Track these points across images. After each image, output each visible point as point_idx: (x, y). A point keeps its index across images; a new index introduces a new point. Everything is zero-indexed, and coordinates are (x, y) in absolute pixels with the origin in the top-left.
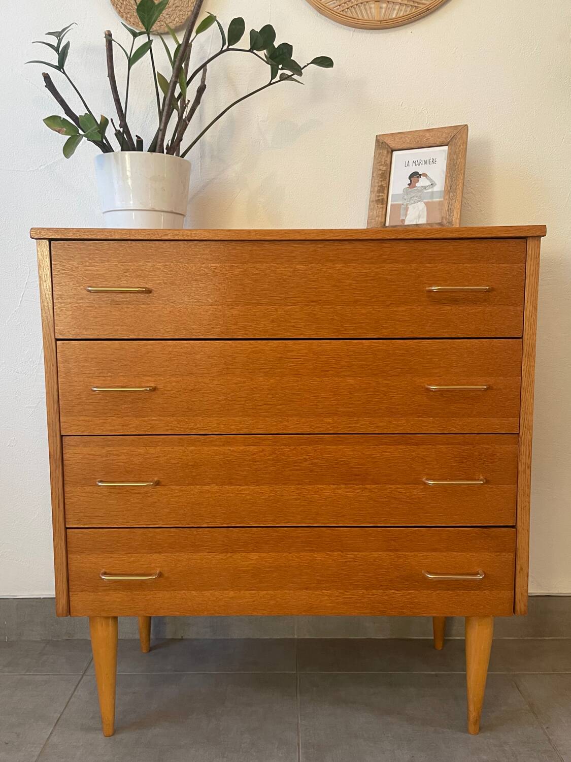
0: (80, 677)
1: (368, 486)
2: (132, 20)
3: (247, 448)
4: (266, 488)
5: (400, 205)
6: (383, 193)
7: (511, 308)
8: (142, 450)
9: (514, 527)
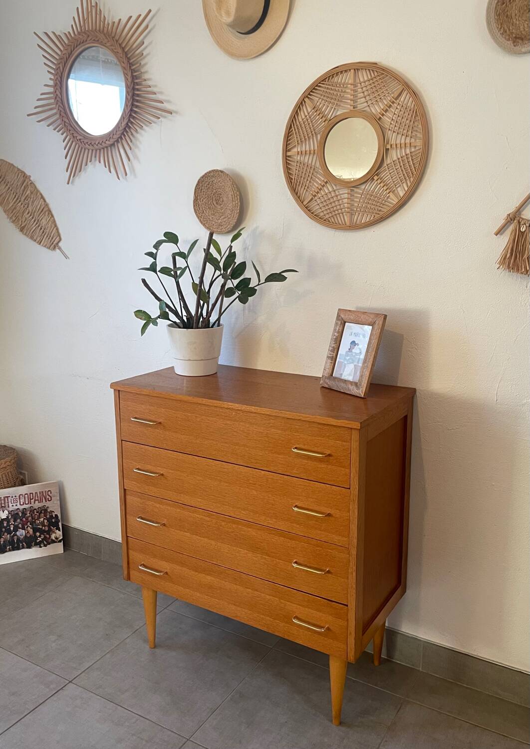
0: (163, 609)
1: (264, 556)
2: (207, 225)
3: (204, 517)
4: (213, 542)
5: (343, 362)
6: (334, 352)
7: (343, 469)
8: (158, 506)
9: (347, 606)
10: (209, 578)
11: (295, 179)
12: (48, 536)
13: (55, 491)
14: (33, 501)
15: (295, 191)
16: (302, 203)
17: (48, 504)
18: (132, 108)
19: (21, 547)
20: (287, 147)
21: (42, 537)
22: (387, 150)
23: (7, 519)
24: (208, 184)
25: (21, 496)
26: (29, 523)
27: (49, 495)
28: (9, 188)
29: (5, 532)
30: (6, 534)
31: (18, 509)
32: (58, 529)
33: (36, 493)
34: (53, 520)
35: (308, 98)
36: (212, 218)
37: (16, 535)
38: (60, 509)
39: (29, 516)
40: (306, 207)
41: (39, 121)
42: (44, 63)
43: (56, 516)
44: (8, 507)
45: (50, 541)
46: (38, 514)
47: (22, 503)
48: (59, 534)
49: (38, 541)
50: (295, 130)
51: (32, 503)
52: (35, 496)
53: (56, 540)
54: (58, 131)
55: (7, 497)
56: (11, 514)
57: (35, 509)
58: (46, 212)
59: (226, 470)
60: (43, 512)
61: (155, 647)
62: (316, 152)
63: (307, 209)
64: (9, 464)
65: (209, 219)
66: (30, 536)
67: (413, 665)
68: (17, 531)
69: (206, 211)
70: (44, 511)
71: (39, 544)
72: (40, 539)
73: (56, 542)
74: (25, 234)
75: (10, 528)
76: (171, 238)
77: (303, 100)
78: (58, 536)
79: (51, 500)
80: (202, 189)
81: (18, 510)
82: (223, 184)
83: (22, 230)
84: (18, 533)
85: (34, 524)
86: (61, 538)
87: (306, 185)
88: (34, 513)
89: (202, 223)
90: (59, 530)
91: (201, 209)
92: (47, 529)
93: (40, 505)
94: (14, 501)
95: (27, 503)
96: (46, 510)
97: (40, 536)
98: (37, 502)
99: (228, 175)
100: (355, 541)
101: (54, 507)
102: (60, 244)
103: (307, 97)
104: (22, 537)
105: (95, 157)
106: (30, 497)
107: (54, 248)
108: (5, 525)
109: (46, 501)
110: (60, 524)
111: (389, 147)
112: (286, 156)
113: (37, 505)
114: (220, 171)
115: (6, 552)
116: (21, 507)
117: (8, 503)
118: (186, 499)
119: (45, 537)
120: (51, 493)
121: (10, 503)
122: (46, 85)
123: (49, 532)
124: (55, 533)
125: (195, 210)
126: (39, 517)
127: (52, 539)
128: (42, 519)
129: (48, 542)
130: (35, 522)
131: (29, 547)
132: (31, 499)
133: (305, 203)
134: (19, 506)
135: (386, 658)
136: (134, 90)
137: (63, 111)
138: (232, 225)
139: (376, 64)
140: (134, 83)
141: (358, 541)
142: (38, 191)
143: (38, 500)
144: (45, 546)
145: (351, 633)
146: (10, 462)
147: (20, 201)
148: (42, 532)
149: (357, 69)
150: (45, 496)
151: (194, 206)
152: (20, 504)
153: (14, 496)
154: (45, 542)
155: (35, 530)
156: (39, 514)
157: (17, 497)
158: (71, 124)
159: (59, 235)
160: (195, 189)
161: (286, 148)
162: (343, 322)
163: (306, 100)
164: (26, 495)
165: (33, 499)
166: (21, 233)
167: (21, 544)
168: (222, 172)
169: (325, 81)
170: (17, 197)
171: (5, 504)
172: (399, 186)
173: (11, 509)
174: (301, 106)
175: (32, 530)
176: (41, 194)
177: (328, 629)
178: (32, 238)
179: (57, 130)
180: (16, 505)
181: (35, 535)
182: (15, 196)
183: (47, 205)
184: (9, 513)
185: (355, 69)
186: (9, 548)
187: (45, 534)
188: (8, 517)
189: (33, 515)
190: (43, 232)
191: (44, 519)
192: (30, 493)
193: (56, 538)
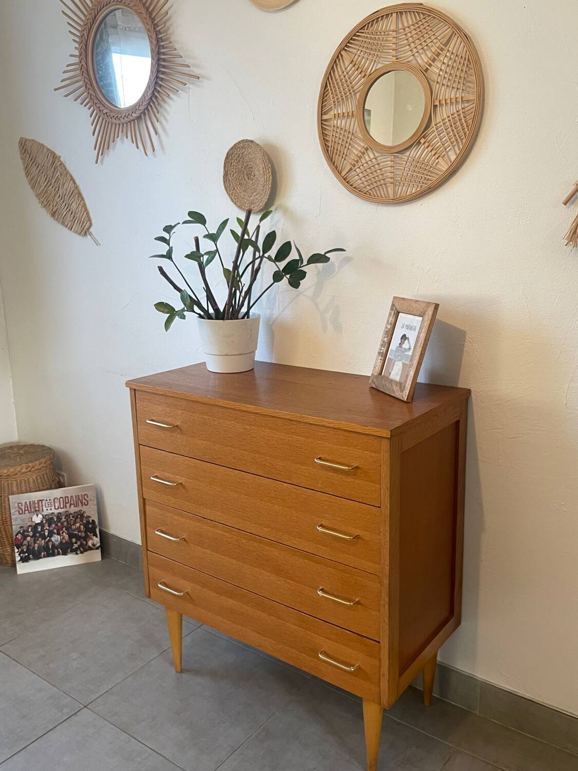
0: (196, 627)
1: (288, 581)
2: (238, 204)
3: (225, 533)
4: (234, 561)
6: (384, 348)
7: (372, 484)
8: (177, 518)
9: (379, 642)
10: (231, 601)
11: (331, 146)
12: (84, 543)
13: (91, 495)
14: (68, 505)
15: (332, 160)
16: (340, 174)
17: (84, 508)
18: (157, 75)
19: (56, 553)
20: (323, 109)
21: (79, 543)
22: (435, 106)
23: (41, 524)
24: (239, 157)
25: (56, 500)
26: (64, 529)
27: (85, 499)
28: (40, 170)
29: (40, 537)
30: (40, 539)
31: (53, 513)
32: (95, 535)
33: (72, 497)
34: (90, 526)
35: (346, 50)
36: (244, 195)
37: (51, 541)
38: (97, 515)
39: (65, 521)
40: (344, 179)
41: (66, 96)
42: (69, 31)
43: (93, 521)
44: (43, 511)
45: (87, 547)
46: (74, 519)
47: (57, 507)
48: (96, 540)
49: (74, 547)
50: (331, 90)
51: (68, 507)
52: (71, 500)
53: (93, 547)
54: (85, 106)
55: (42, 500)
56: (45, 518)
57: (71, 514)
58: (75, 194)
59: (246, 481)
60: (79, 517)
61: (182, 671)
62: (355, 114)
63: (346, 181)
64: (44, 465)
65: (241, 196)
66: (66, 542)
67: (469, 708)
68: (52, 536)
69: (237, 187)
70: (80, 515)
71: (75, 551)
72: (76, 546)
73: (93, 549)
74: (57, 220)
75: (44, 533)
76: (197, 218)
77: (340, 53)
78: (95, 543)
79: (88, 504)
80: (231, 163)
81: (53, 515)
82: (254, 156)
83: (53, 215)
84: (53, 539)
85: (70, 530)
86: (99, 545)
87: (344, 153)
88: (70, 518)
89: (233, 201)
90: (97, 537)
91: (232, 186)
92: (83, 535)
93: (77, 509)
94: (48, 505)
95: (62, 507)
96: (82, 515)
97: (76, 543)
98: (72, 506)
99: (258, 145)
100: (387, 568)
101: (91, 512)
102: (91, 230)
103: (344, 49)
104: (57, 543)
105: (122, 132)
106: (66, 501)
107: (85, 234)
108: (39, 530)
109: (82, 506)
110: (97, 530)
111: (437, 103)
112: (322, 120)
113: (73, 510)
114: (250, 141)
115: (41, 558)
116: (56, 512)
117: (42, 506)
118: (206, 512)
119: (82, 544)
120: (87, 497)
121: (44, 507)
122: (71, 56)
123: (86, 538)
124: (93, 540)
125: (225, 186)
126: (75, 523)
127: (89, 547)
128: (78, 525)
129: (84, 549)
130: (71, 527)
131: (65, 553)
132: (66, 503)
133: (343, 173)
134: (53, 511)
135: (438, 697)
136: (159, 54)
137: (89, 83)
138: (264, 203)
139: (422, 4)
140: (159, 46)
141: (391, 569)
142: (68, 172)
143: (74, 504)
144: (82, 553)
145: (384, 675)
146: (45, 463)
147: (51, 184)
148: (78, 538)
149: (400, 12)
150: (81, 500)
151: (224, 182)
152: (55, 509)
153: (48, 499)
154: (81, 549)
155: (71, 536)
156: (76, 519)
157: (52, 501)
158: (98, 96)
159: (90, 220)
160: (225, 163)
161: (322, 111)
162: (396, 312)
163: (343, 53)
164: (61, 499)
165: (68, 503)
166: (52, 218)
167: (56, 551)
168: (252, 141)
169: (364, 30)
170: (48, 179)
171: (39, 507)
172: (450, 150)
173: (45, 513)
174: (337, 60)
175: (67, 536)
176: (71, 176)
177: (359, 668)
178: (63, 223)
179: (84, 104)
180: (51, 509)
181: (71, 542)
182: (46, 179)
183: (77, 187)
184: (43, 518)
185: (397, 13)
186: (44, 554)
187: (82, 540)
188: (42, 521)
189: (69, 520)
190: (74, 217)
191: (80, 524)
192: (66, 497)
193: (94, 545)
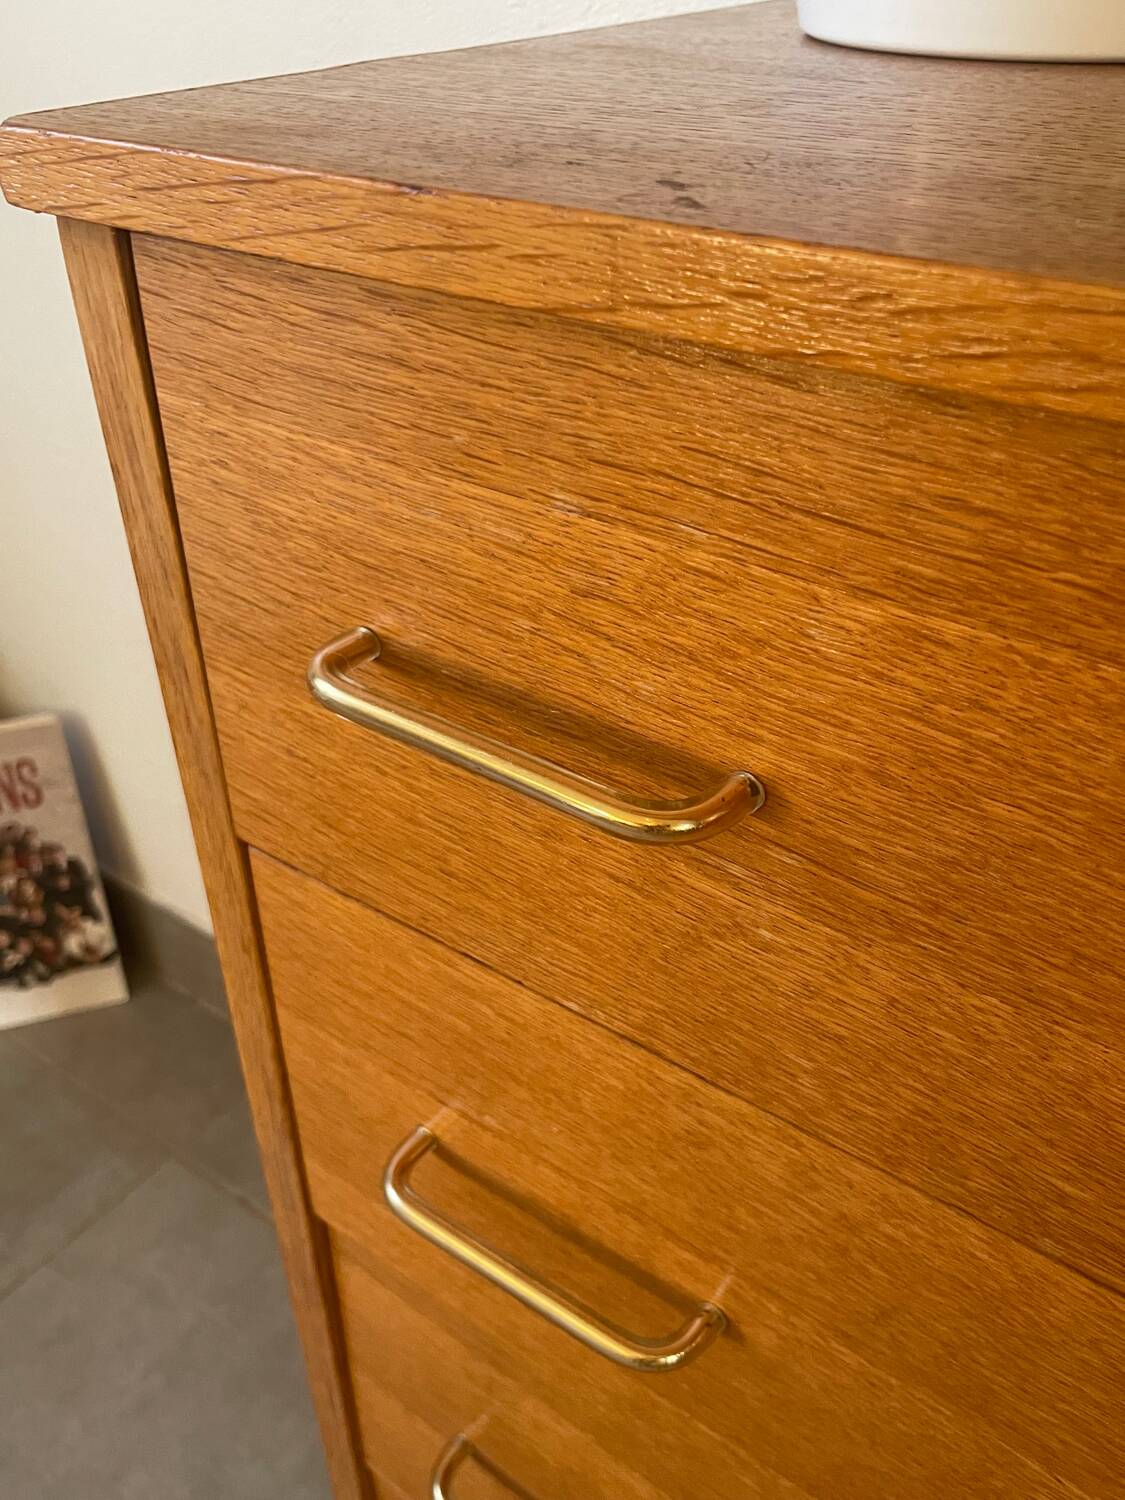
12: (48, 944)
13: (51, 762)
17: (26, 818)
21: (25, 947)
27: (23, 781)
32: (90, 913)
34: (64, 883)
38: (86, 839)
43: (74, 867)
45: (61, 960)
48: (99, 932)
49: (7, 965)
53: (88, 958)
60: (10, 849)
70: (13, 845)
71: (15, 976)
72: (14, 959)
73: (89, 964)
78: (94, 942)
79: (39, 799)
86: (110, 947)
90: (97, 919)
92: (39, 916)
96: (21, 844)
97: (14, 947)
101: (58, 829)
109: (16, 806)
110: (97, 893)
119: (37, 948)
120: (34, 770)
123: (53, 928)
124: (81, 931)
127: (70, 957)
129: (48, 964)
144: (43, 979)
148: (20, 930)
150: (6, 785)
154: (39, 967)
187: (36, 935)
191: (20, 879)
193: (88, 949)
